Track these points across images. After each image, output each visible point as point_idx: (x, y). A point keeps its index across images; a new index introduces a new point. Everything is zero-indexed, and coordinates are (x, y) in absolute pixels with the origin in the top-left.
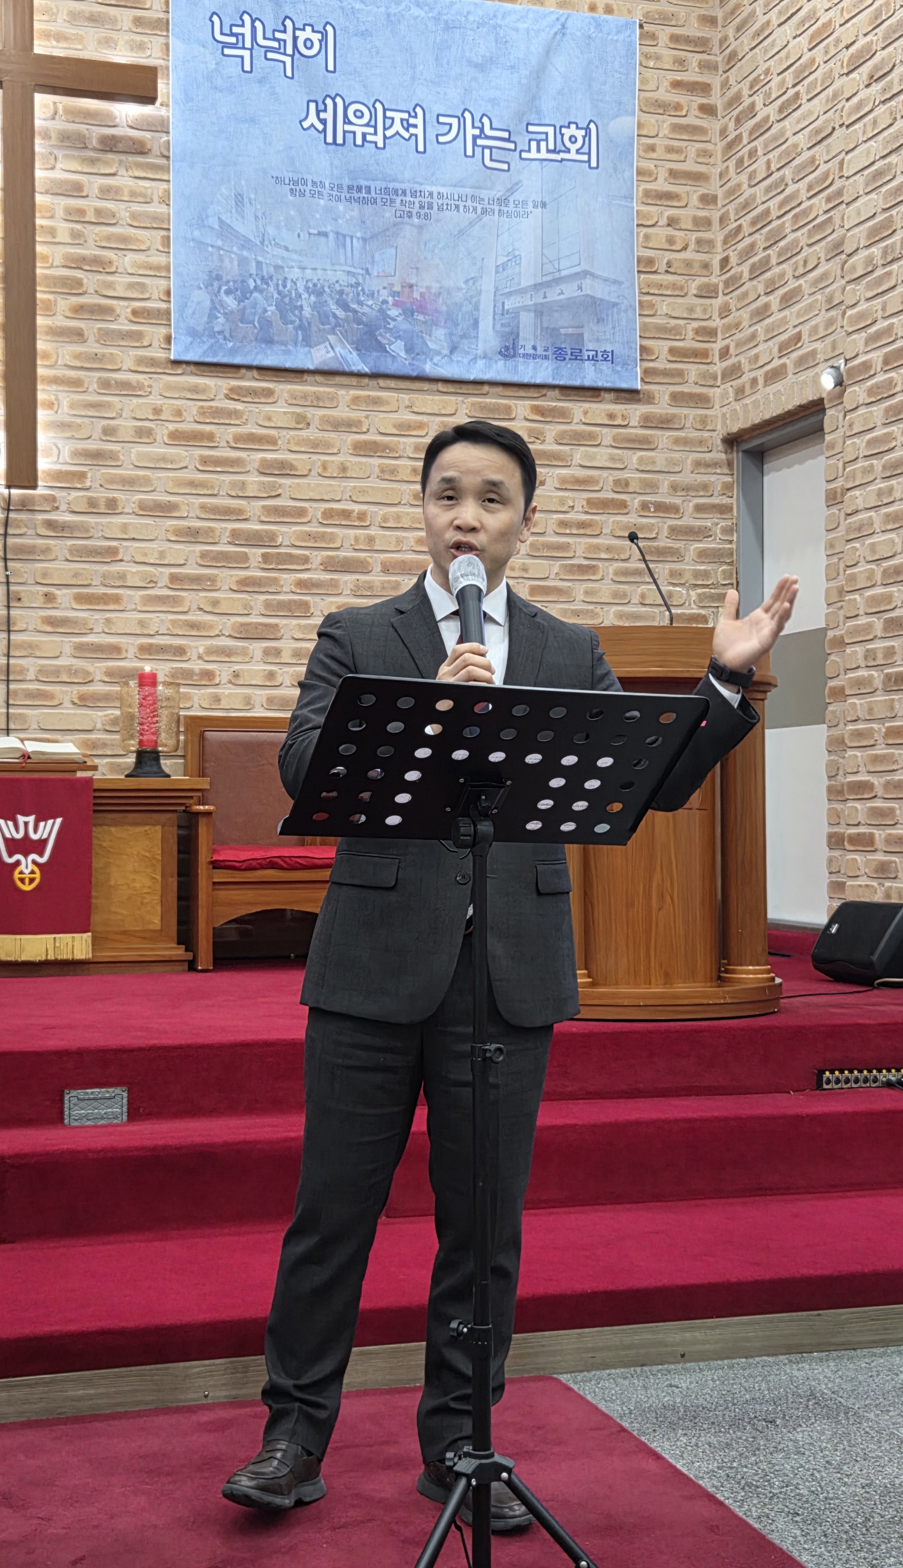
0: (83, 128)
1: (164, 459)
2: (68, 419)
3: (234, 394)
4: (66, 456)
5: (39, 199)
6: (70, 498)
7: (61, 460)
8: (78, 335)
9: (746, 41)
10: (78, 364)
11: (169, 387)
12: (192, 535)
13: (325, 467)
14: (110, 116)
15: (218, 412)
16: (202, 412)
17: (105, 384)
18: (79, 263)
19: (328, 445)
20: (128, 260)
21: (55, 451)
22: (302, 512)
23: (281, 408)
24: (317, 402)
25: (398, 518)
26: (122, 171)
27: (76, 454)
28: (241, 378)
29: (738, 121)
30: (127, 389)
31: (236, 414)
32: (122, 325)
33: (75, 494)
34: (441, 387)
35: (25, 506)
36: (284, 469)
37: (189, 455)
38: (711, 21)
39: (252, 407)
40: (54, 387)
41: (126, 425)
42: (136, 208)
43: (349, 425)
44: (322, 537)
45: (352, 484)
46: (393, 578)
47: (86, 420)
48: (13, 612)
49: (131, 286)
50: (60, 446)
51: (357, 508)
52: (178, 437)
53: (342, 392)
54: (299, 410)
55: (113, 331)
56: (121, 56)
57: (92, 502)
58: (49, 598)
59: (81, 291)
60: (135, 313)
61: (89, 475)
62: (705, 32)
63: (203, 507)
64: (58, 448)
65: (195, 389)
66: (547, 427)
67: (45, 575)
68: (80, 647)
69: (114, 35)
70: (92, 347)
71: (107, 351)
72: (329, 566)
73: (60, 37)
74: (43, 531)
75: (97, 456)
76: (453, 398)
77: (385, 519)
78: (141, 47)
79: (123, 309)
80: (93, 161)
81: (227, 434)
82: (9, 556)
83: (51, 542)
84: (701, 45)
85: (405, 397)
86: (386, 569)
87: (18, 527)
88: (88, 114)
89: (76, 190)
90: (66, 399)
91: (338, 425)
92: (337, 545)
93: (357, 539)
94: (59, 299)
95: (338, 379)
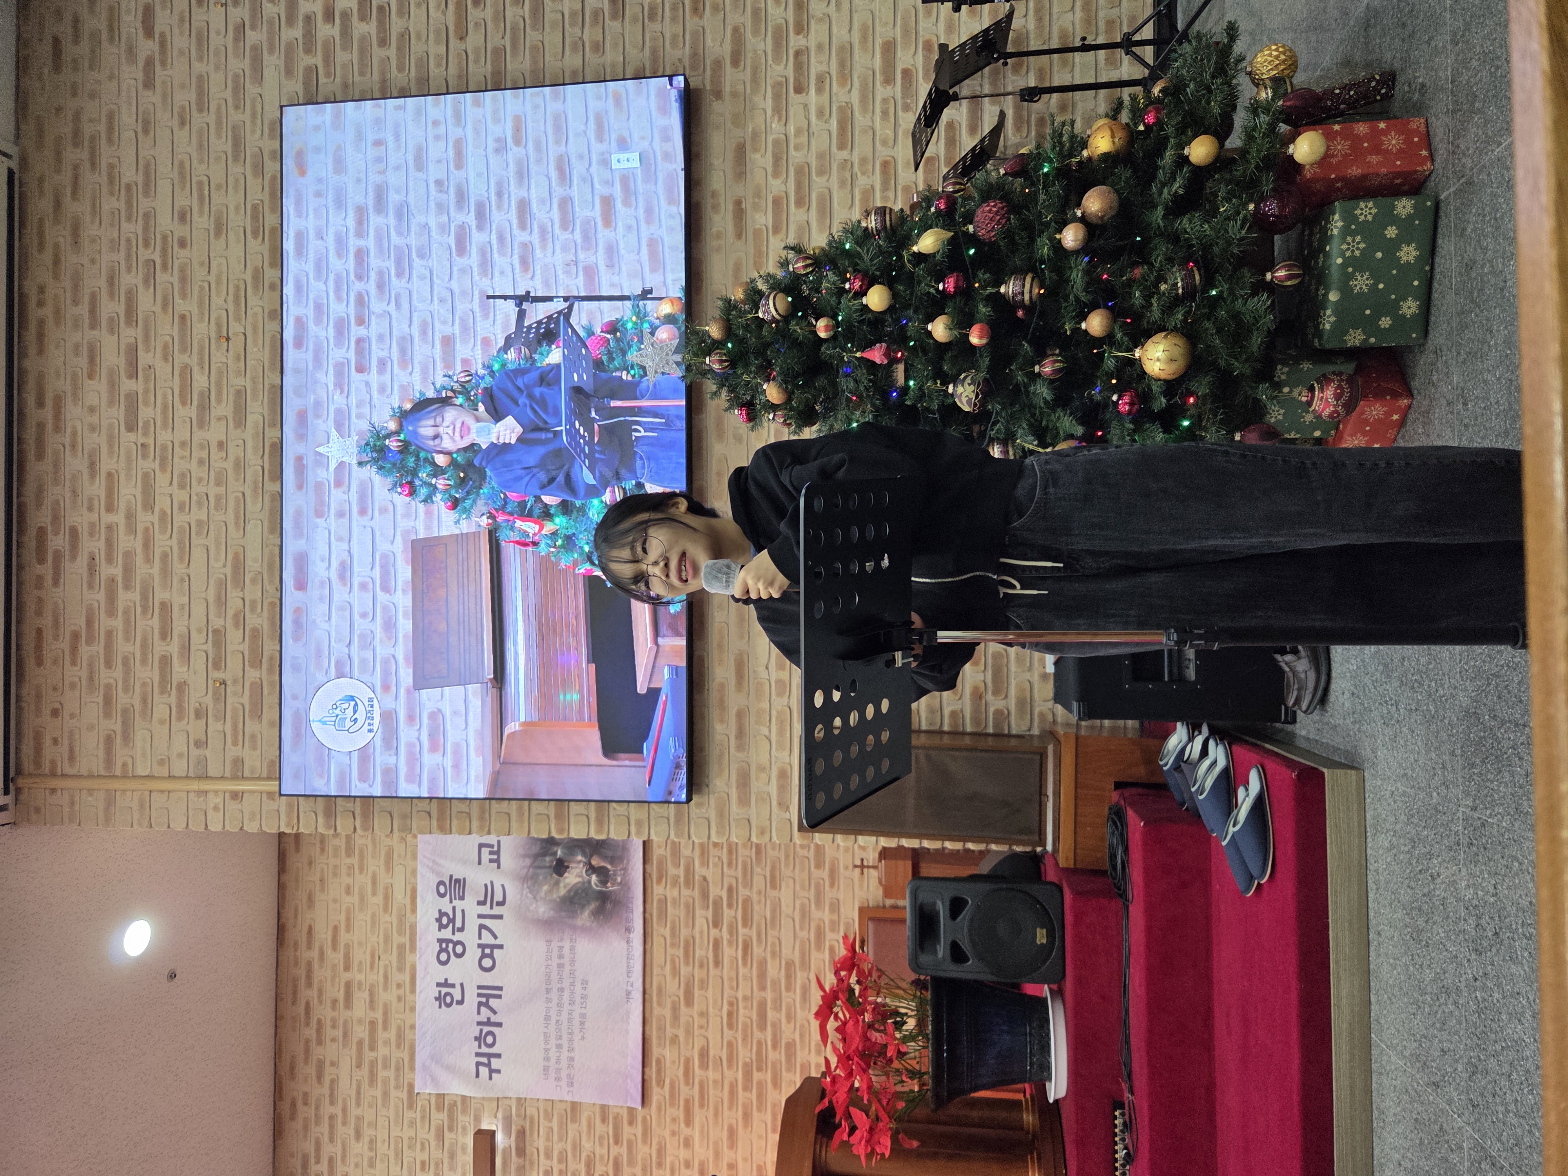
0: (513, 1167)
1: (702, 1132)
3: (661, 1083)
11: (659, 1125)
12: (747, 1117)
13: (701, 1027)
14: (504, 1149)
15: (672, 1095)
16: (672, 1104)
19: (688, 1024)
20: (587, 1145)
22: (730, 1044)
23: (667, 1053)
24: (662, 1029)
25: (730, 979)
26: (536, 1144)
28: (651, 1078)
30: (661, 1151)
31: (672, 1083)
32: (624, 1150)
34: (648, 947)
36: (704, 1054)
37: (698, 1116)
39: (668, 1072)
41: (683, 1154)
42: (556, 1137)
43: (675, 1009)
44: (745, 1031)
45: (711, 1009)
46: (769, 983)
49: (601, 1145)
51: (726, 1007)
52: (688, 1122)
53: (655, 1012)
54: (668, 1042)
56: (470, 1141)
60: (616, 1142)
63: (730, 1108)
65: (659, 1109)
66: (669, 873)
69: (459, 1145)
72: (762, 1027)
76: (655, 938)
77: (731, 988)
78: (464, 1128)
79: (615, 1150)
80: (532, 1163)
81: (684, 1090)
85: (656, 970)
86: (763, 988)
88: (505, 1164)
91: (676, 1017)
92: (749, 1021)
93: (745, 1008)
95: (647, 1015)
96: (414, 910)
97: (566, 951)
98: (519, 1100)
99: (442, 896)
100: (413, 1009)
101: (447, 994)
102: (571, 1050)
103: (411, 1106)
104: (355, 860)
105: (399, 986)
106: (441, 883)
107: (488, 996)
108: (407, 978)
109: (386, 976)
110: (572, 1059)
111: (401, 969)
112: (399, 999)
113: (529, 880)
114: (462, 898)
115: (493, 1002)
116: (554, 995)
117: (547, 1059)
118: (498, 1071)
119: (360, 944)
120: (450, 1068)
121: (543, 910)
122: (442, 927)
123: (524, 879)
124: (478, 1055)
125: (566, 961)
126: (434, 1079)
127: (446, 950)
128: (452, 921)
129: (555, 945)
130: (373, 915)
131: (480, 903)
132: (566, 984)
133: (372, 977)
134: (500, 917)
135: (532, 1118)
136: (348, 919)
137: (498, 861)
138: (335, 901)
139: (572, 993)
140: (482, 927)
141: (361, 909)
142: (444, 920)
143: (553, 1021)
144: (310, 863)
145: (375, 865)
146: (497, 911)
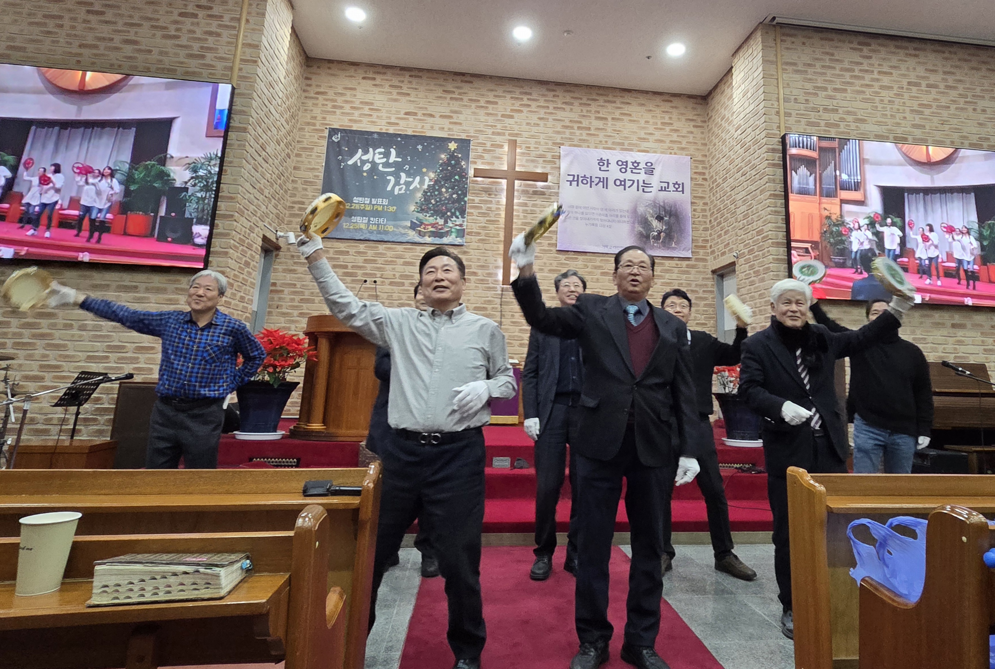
0: (528, 189)
1: (547, 277)
3: (568, 259)
5: (515, 207)
9: (714, 162)
11: (549, 257)
14: (536, 185)
15: (562, 264)
16: (558, 264)
19: (593, 273)
23: (580, 263)
24: (590, 261)
26: (538, 200)
28: (570, 254)
29: (713, 183)
31: (567, 264)
38: (706, 156)
39: (572, 261)
45: (600, 284)
48: (503, 319)
54: (585, 263)
56: (539, 170)
58: (513, 315)
62: (704, 159)
65: (556, 258)
67: (513, 309)
68: (521, 330)
69: (537, 164)
73: (523, 166)
78: (545, 167)
80: (530, 197)
82: (503, 304)
84: (702, 162)
87: (506, 296)
88: (529, 185)
89: (525, 205)
91: (596, 267)
95: (595, 254)
96: (639, 151)
97: (623, 219)
98: (558, 193)
99: (646, 164)
100: (596, 147)
101: (604, 164)
102: (581, 219)
103: (554, 143)
104: (659, 126)
105: (606, 142)
106: (652, 164)
107: (603, 182)
108: (610, 146)
109: (610, 136)
110: (577, 219)
111: (613, 143)
112: (601, 142)
113: (654, 204)
114: (645, 173)
115: (601, 184)
116: (604, 212)
117: (577, 207)
118: (571, 185)
119: (624, 126)
120: (572, 163)
121: (641, 210)
122: (633, 163)
123: (654, 202)
124: (578, 176)
125: (619, 219)
126: (566, 155)
127: (622, 165)
128: (635, 168)
129: (626, 214)
130: (636, 133)
131: (644, 181)
132: (609, 218)
133: (609, 130)
134: (638, 190)
135: (550, 199)
136: (634, 121)
137: (661, 190)
138: (642, 116)
139: (605, 220)
140: (634, 181)
141: (639, 127)
142: (636, 164)
143: (594, 211)
144: (658, 106)
145: (658, 135)
146: (641, 188)
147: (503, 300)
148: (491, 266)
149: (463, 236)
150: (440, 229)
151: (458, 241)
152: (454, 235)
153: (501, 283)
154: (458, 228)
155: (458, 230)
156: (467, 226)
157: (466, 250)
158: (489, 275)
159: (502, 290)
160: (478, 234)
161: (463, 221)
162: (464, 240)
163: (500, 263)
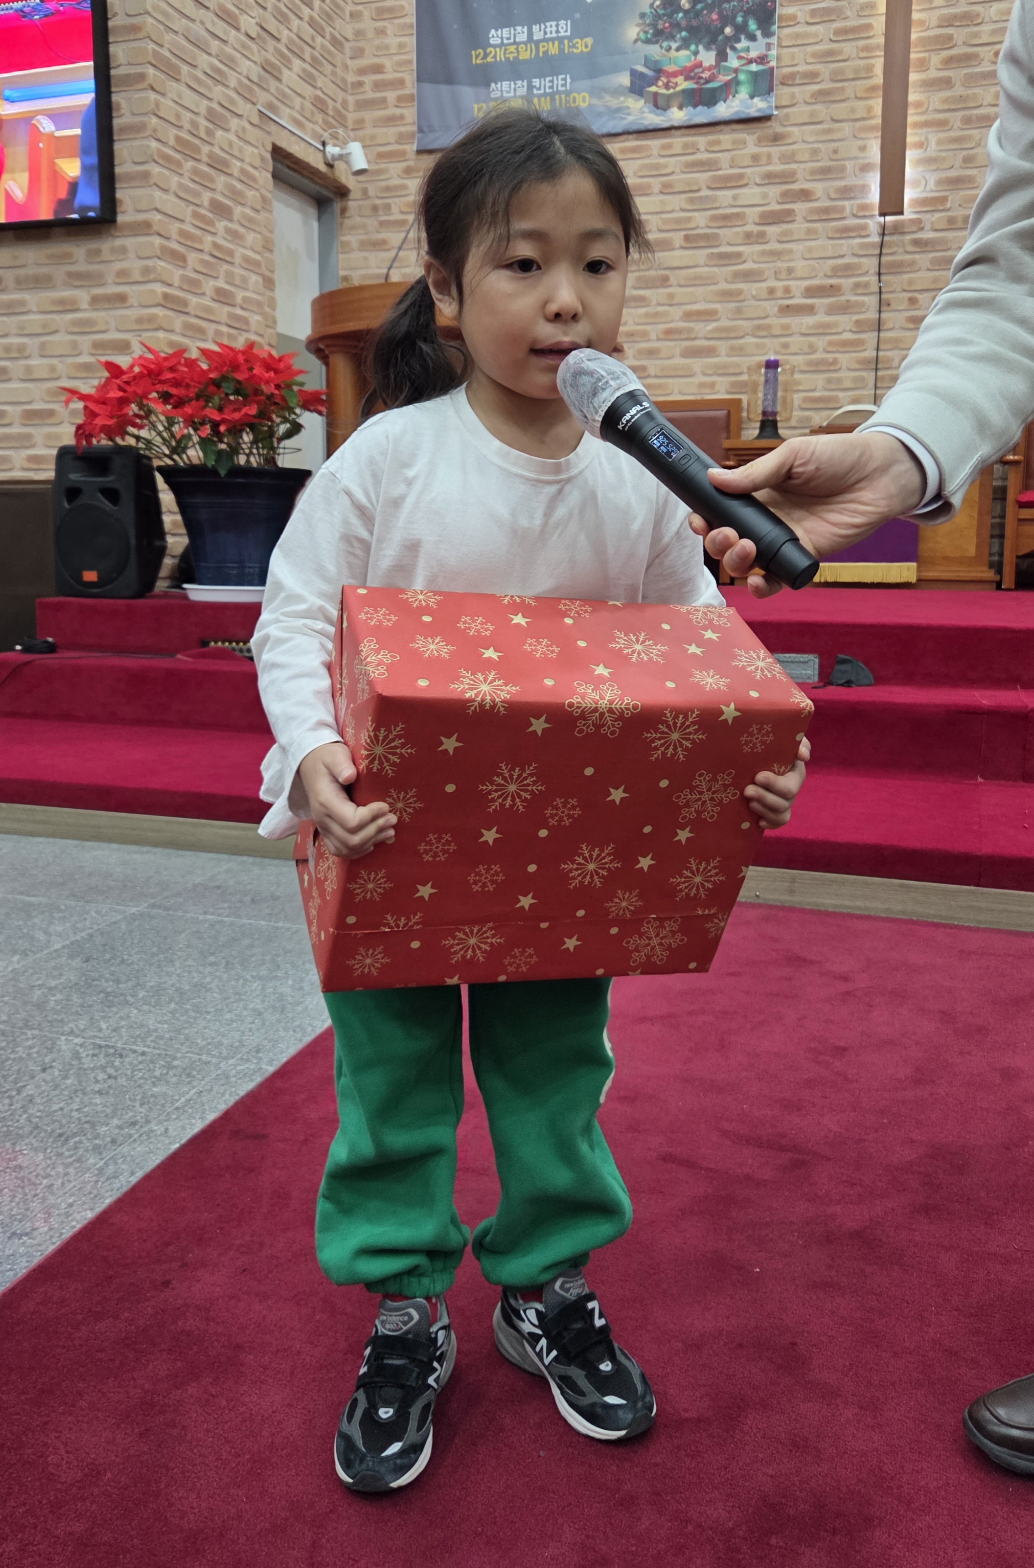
2: (934, 154)
4: (931, 185)
6: (934, 219)
7: (928, 188)
8: (947, 83)
10: (946, 107)
17: (967, 121)
18: (949, 22)
21: (923, 182)
27: (940, 182)
33: (937, 215)
35: (898, 229)
40: (925, 130)
47: (950, 153)
48: (883, 315)
50: (927, 178)
55: (977, 74)
57: (951, 221)
58: (913, 301)
59: (951, 45)
61: (950, 198)
64: (924, 178)
67: (910, 282)
70: (959, 90)
71: (970, 92)
74: (910, 248)
75: (956, 183)
82: (882, 271)
83: (917, 256)
87: (890, 247)
90: (933, 138)
94: (933, 56)
147: (884, 259)
148: (849, 165)
149: (770, 90)
150: (708, 81)
151: (758, 106)
152: (743, 92)
153: (877, 212)
154: (754, 67)
155: (755, 75)
156: (779, 58)
157: (779, 129)
158: (846, 193)
159: (883, 231)
160: (812, 77)
161: (769, 46)
162: (773, 101)
163: (874, 153)
